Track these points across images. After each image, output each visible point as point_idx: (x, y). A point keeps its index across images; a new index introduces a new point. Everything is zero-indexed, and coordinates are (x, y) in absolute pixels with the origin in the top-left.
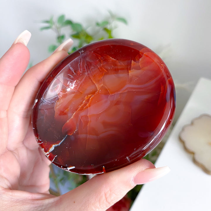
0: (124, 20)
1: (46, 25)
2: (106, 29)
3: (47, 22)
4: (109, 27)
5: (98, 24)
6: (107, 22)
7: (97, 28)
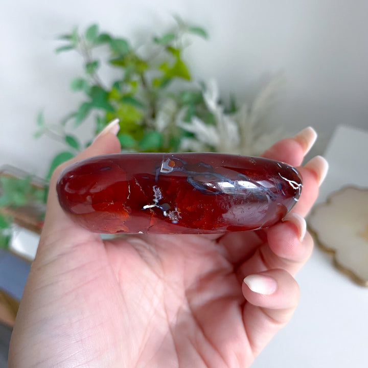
0: (201, 32)
1: (65, 43)
2: (170, 49)
3: (67, 37)
4: (175, 44)
5: (156, 40)
6: (172, 36)
7: (156, 47)
